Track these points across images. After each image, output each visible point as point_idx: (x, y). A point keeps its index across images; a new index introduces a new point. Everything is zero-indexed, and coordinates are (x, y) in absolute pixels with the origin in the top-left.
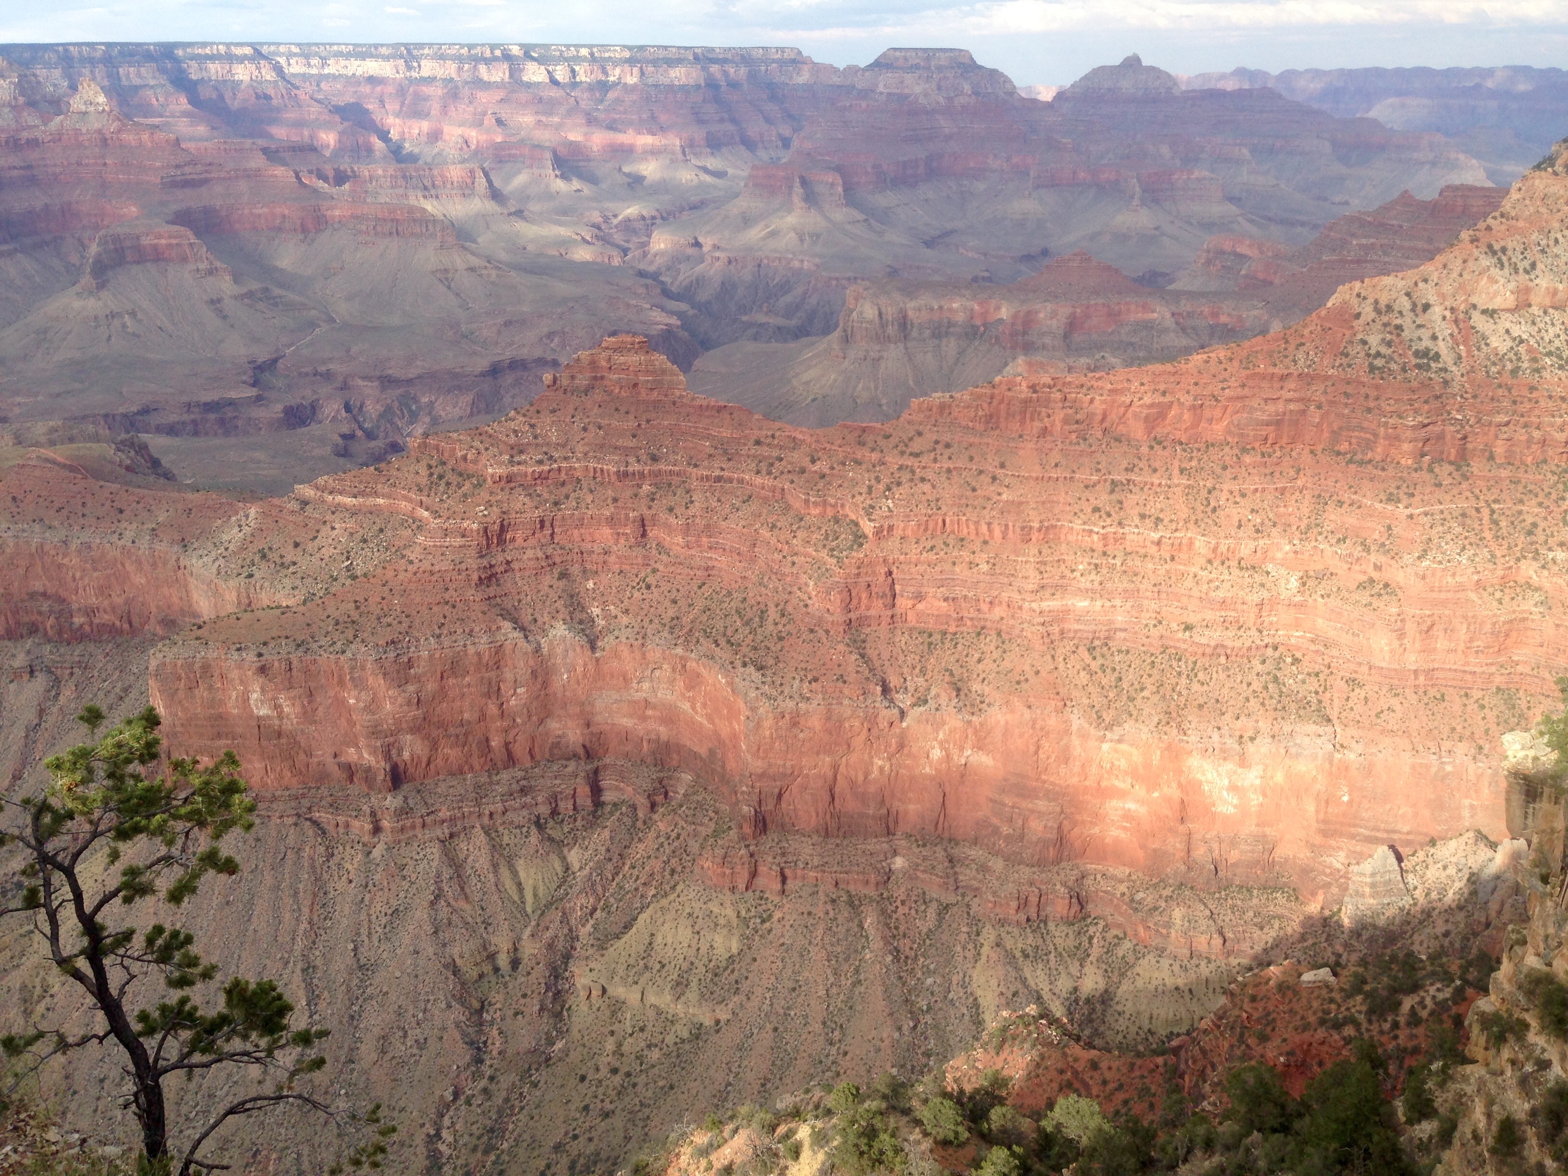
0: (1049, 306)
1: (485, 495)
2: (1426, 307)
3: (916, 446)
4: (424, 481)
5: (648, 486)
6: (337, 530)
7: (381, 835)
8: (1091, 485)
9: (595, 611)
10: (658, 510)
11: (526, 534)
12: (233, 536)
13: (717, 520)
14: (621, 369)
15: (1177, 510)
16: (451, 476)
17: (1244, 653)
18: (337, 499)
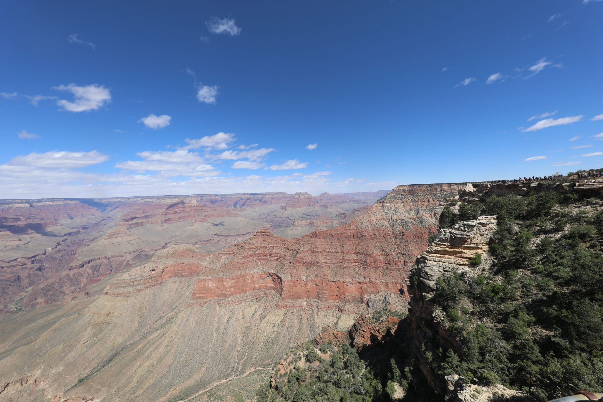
0: (319, 222)
1: (245, 251)
2: (365, 220)
3: (303, 241)
4: (236, 250)
5: (268, 248)
6: (224, 257)
7: (228, 305)
8: (327, 245)
9: (260, 267)
10: (269, 252)
11: (250, 256)
12: (208, 259)
13: (277, 252)
14: (264, 232)
15: (339, 247)
16: (240, 249)
17: (350, 267)
18: (224, 253)
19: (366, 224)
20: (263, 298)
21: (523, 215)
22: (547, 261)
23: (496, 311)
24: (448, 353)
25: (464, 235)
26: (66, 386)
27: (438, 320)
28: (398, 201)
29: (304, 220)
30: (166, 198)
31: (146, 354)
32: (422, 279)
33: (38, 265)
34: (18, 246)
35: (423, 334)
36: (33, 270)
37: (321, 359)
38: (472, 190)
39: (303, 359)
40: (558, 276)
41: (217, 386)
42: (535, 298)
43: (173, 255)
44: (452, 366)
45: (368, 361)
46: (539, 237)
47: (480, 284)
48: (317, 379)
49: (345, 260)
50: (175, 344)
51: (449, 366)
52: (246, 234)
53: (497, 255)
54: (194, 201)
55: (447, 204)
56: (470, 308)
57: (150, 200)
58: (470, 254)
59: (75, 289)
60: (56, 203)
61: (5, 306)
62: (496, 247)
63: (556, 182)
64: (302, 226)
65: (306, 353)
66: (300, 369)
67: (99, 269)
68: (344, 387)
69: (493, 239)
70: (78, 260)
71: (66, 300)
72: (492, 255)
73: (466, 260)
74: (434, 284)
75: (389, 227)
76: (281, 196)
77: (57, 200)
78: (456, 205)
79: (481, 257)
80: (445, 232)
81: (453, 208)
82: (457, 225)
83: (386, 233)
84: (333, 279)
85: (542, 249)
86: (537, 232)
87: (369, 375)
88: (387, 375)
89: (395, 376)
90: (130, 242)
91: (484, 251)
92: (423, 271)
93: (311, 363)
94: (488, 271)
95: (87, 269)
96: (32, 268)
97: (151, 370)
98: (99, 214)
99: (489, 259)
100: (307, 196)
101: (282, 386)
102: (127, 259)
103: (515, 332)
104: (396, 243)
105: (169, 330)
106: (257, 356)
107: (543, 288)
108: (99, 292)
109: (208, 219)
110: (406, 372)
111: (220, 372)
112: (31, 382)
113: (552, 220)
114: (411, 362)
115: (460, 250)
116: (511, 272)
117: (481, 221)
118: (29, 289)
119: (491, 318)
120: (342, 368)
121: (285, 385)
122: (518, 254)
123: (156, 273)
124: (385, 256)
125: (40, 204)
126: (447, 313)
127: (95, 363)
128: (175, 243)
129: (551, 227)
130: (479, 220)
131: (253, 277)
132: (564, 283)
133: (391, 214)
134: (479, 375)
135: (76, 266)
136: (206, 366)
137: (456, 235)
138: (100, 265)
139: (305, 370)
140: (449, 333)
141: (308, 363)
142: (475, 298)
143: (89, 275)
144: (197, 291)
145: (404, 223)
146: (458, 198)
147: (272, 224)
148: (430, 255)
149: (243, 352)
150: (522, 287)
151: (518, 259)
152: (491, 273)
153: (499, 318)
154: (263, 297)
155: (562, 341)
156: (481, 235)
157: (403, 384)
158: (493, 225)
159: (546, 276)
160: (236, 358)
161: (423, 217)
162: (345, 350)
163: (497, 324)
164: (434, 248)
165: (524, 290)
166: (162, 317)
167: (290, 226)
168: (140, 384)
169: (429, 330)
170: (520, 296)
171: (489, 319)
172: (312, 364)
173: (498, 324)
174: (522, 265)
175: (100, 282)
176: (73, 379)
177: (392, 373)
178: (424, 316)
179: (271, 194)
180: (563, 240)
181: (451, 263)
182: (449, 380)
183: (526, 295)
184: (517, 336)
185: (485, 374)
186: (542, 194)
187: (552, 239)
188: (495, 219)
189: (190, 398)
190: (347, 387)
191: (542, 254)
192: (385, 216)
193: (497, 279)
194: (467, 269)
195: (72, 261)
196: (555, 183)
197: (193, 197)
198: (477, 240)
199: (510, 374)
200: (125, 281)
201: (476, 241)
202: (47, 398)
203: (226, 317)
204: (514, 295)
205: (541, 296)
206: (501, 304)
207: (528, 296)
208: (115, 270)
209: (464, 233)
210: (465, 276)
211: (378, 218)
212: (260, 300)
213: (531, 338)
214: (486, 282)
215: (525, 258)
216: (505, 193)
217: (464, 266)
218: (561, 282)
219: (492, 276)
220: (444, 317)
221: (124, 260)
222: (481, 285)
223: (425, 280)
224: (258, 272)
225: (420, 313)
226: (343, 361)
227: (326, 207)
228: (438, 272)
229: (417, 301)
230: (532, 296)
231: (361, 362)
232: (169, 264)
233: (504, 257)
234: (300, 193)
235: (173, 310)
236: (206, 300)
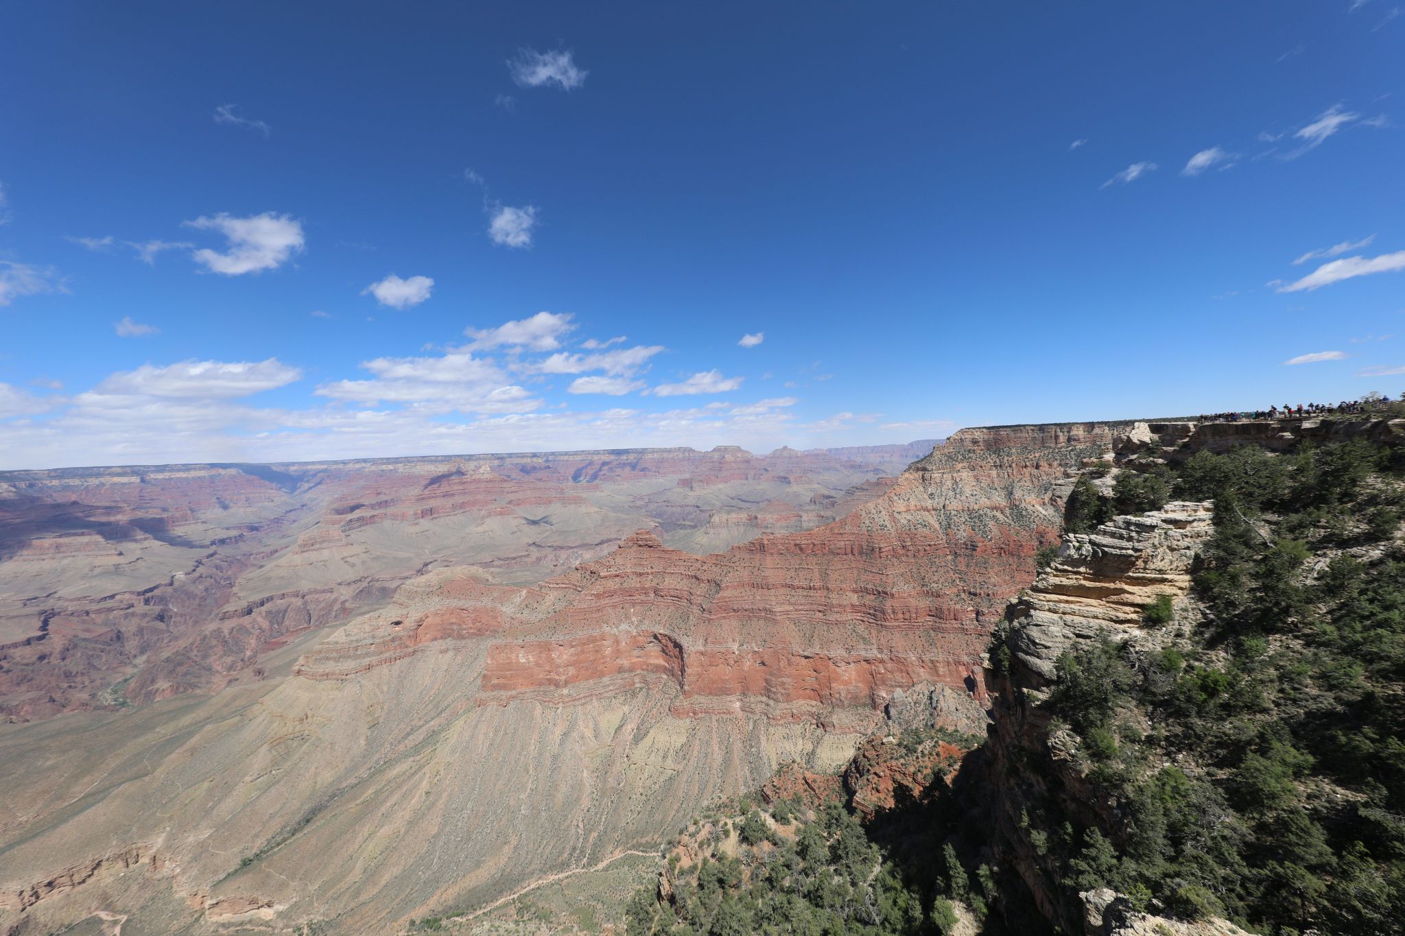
0: (770, 516)
1: (598, 582)
2: (880, 512)
3: (733, 560)
4: (579, 579)
5: (650, 577)
6: (551, 597)
7: (561, 704)
8: (788, 570)
9: (634, 619)
10: (654, 584)
11: (612, 594)
12: (518, 600)
13: (673, 586)
14: (642, 540)
15: (816, 575)
16: (588, 577)
17: (844, 623)
18: (551, 586)
19: (882, 522)
20: (639, 691)
21: (1282, 500)
22: (1347, 615)
23: (1210, 738)
24: (1088, 835)
25: (1128, 549)
26: (215, 872)
27: (1063, 755)
28: (961, 465)
29: (733, 511)
30: (424, 461)
31: (383, 809)
32: (1021, 655)
33: (157, 609)
34: (117, 566)
35: (1024, 787)
36: (147, 619)
37: (776, 838)
38: (1147, 440)
39: (734, 836)
40: (1376, 653)
41: (538, 888)
42: (1314, 706)
43: (439, 590)
44: (1097, 867)
45: (889, 847)
46: (1325, 555)
47: (1168, 671)
48: (767, 885)
49: (832, 606)
50: (445, 790)
51: (1089, 864)
52: (602, 543)
53: (1213, 599)
54: (485, 470)
55: (1083, 474)
56: (1144, 727)
57: (391, 467)
58: (1143, 594)
59: (234, 662)
60: (193, 474)
61: (93, 696)
62: (1210, 580)
63: (1369, 417)
64: (730, 525)
65: (741, 821)
66: (727, 859)
67: (283, 618)
68: (832, 906)
69: (1203, 560)
70: (239, 598)
71: (215, 686)
72: (1201, 599)
73: (1132, 609)
74: (1051, 667)
75: (938, 529)
76: (681, 456)
77: (195, 469)
78: (1108, 476)
79: (1173, 602)
80: (1078, 541)
81: (1100, 483)
82: (1109, 524)
83: (932, 543)
84: (804, 651)
85: (1332, 584)
86: (1319, 541)
87: (890, 881)
88: (934, 883)
89: (954, 885)
90: (349, 559)
91: (1181, 588)
92: (1024, 636)
93: (752, 845)
94: (1189, 639)
95: (259, 619)
96: (144, 615)
97: (394, 845)
98: (283, 499)
99: (1193, 609)
100: (740, 455)
101: (683, 895)
102: (342, 598)
103: (1262, 790)
104: (957, 566)
105: (431, 758)
106: (628, 823)
107: (1333, 682)
108: (284, 670)
109: (517, 508)
110: (982, 877)
111: (545, 857)
112: (145, 860)
113: (1359, 511)
114: (993, 854)
115: (1118, 585)
116: (1250, 642)
117: (1171, 516)
118: (141, 660)
119: (1197, 754)
120: (827, 860)
121: (693, 894)
122: (1269, 597)
123: (404, 629)
124: (930, 599)
125: (160, 476)
126: (1084, 739)
127: (275, 826)
128: (446, 564)
129: (1356, 530)
130: (1166, 512)
131: (617, 642)
132: (1394, 672)
133: (943, 498)
134: (1168, 893)
135: (236, 611)
136: (514, 842)
137: (1106, 549)
138: (286, 611)
139: (738, 861)
140: (1090, 787)
141: (744, 846)
142: (1156, 705)
143: (263, 632)
144: (494, 670)
145: (976, 520)
146: (1111, 459)
147: (659, 520)
148: (1041, 597)
149: (596, 813)
150: (1281, 679)
151: (1270, 609)
152: (1198, 643)
153: (1218, 754)
154: (641, 689)
155: (1389, 817)
156: (1172, 549)
157: (975, 906)
158: (1202, 524)
159: (1345, 651)
160: (581, 825)
161: (1023, 505)
162: (833, 818)
163: (1212, 769)
164: (1051, 581)
165: (1286, 686)
166: (416, 731)
167: (702, 526)
168: (371, 875)
169: (1040, 779)
170: (1273, 702)
171: (1194, 756)
172: (755, 849)
173: (1215, 769)
174: (1280, 625)
175: (285, 648)
176: (230, 857)
177: (948, 878)
178: (1025, 743)
179: (657, 452)
180: (1391, 564)
181: (1096, 617)
182: (1089, 902)
183: (1291, 699)
184: (1265, 801)
185: (1181, 892)
186: (1333, 446)
187: (1360, 560)
188: (1208, 510)
189: (479, 912)
190: (838, 906)
191: (1334, 597)
192: (929, 503)
193: (1214, 658)
194: (1137, 632)
195: (227, 601)
196: (1367, 419)
197: (483, 459)
198: (1162, 560)
199: (1249, 894)
200: (339, 647)
201: (1158, 564)
202: (177, 896)
203: (558, 731)
204: (1258, 697)
205: (1329, 704)
206: (1224, 720)
207: (1294, 701)
208: (317, 621)
209: (1129, 545)
210: (1132, 649)
211: (912, 508)
212: (634, 695)
213: (1304, 807)
214: (1184, 665)
215: (1289, 606)
216: (1233, 446)
217: (1127, 625)
218: (1384, 670)
219: (1200, 651)
220: (1076, 749)
221: (336, 600)
222: (1173, 672)
223: (1029, 658)
224: (628, 632)
225: (1017, 736)
226: (828, 843)
227: (785, 480)
228: (1063, 639)
229: (1008, 708)
230: (1307, 701)
231: (871, 848)
232: (432, 610)
233: (1231, 604)
234: (726, 449)
235: (441, 712)
236: (514, 693)
